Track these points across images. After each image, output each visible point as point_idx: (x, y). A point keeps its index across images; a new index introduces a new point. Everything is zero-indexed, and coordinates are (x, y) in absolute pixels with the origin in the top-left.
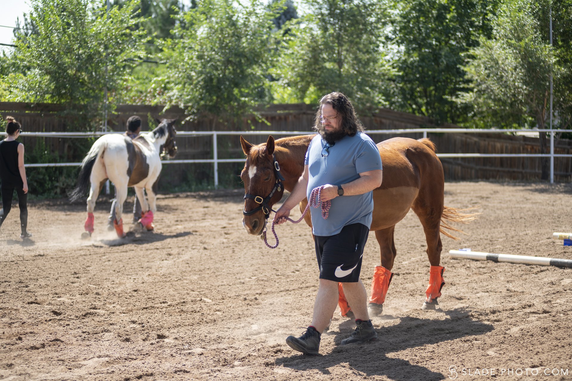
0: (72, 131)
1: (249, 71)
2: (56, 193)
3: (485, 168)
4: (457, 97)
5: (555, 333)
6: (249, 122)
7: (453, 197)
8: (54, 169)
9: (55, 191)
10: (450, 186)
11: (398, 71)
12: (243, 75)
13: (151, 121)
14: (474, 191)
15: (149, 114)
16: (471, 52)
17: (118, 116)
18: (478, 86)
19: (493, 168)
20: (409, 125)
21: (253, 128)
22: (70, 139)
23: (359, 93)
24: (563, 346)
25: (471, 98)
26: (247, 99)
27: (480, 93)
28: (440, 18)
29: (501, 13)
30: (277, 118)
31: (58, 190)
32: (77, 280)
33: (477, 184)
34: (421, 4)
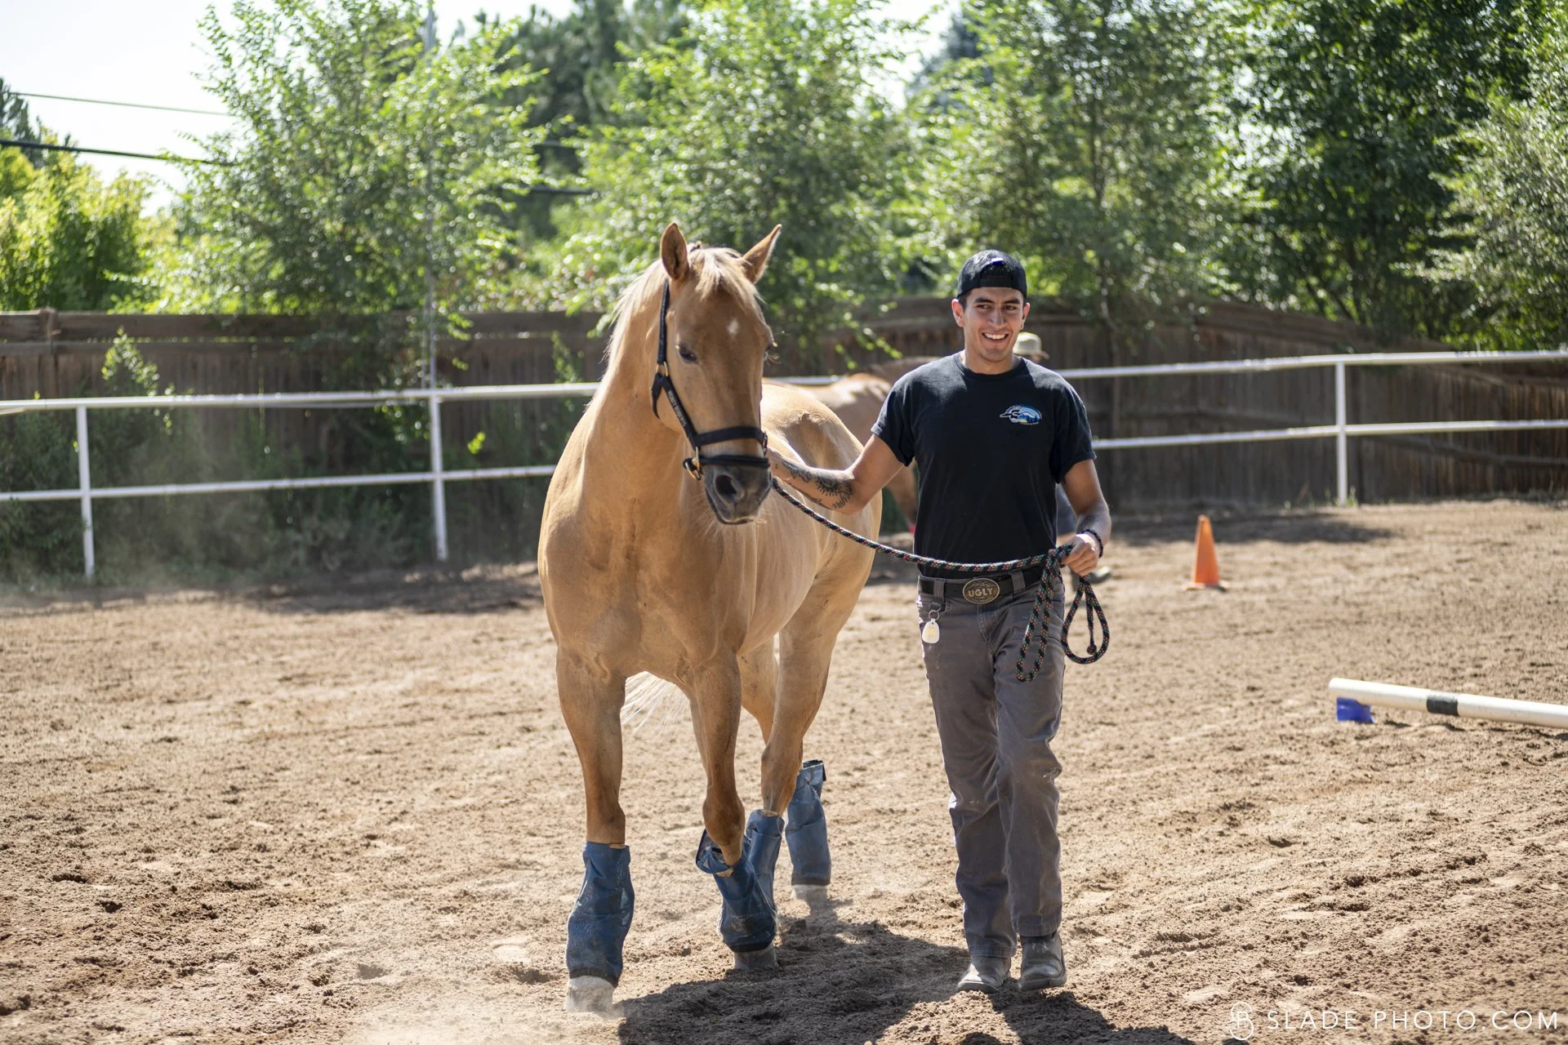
0: (337, 389)
1: (836, 209)
2: (296, 562)
3: (1522, 459)
4: (1430, 264)
5: (1507, 940)
6: (839, 349)
7: (1408, 545)
8: (290, 496)
9: (292, 557)
10: (1410, 513)
11: (1266, 198)
12: (818, 221)
13: (561, 355)
14: (1472, 525)
15: (555, 336)
16: (1466, 135)
17: (469, 345)
18: (1487, 231)
19: (1547, 460)
20: (1301, 346)
21: (852, 365)
22: (335, 410)
23: (1152, 261)
24: (1511, 983)
25: (1468, 265)
26: (834, 287)
27: (1498, 251)
28: (1385, 44)
29: (1554, 25)
30: (923, 336)
31: (301, 554)
32: (228, 807)
33: (1487, 506)
34: (1327, 9)
